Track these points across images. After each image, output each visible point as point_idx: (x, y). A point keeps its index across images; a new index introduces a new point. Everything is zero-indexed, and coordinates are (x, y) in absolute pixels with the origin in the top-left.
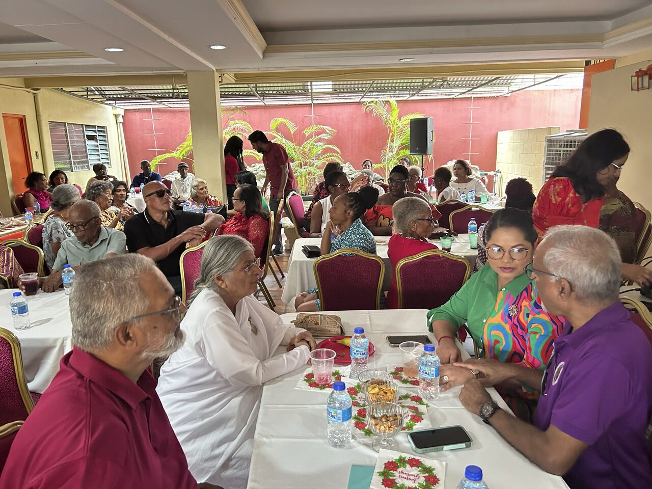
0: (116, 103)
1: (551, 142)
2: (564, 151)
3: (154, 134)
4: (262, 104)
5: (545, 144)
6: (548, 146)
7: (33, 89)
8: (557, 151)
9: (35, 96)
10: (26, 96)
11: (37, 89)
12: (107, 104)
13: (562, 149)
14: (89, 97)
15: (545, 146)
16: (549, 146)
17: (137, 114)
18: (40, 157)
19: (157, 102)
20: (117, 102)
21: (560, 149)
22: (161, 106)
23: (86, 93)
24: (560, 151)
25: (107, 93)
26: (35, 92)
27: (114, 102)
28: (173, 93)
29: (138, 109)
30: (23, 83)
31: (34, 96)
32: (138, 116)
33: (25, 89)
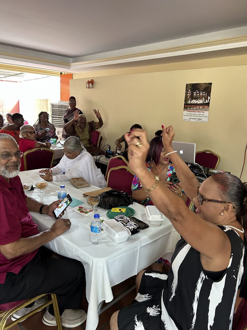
1: (53, 106)
2: (59, 110)
8: (56, 109)
15: (51, 107)
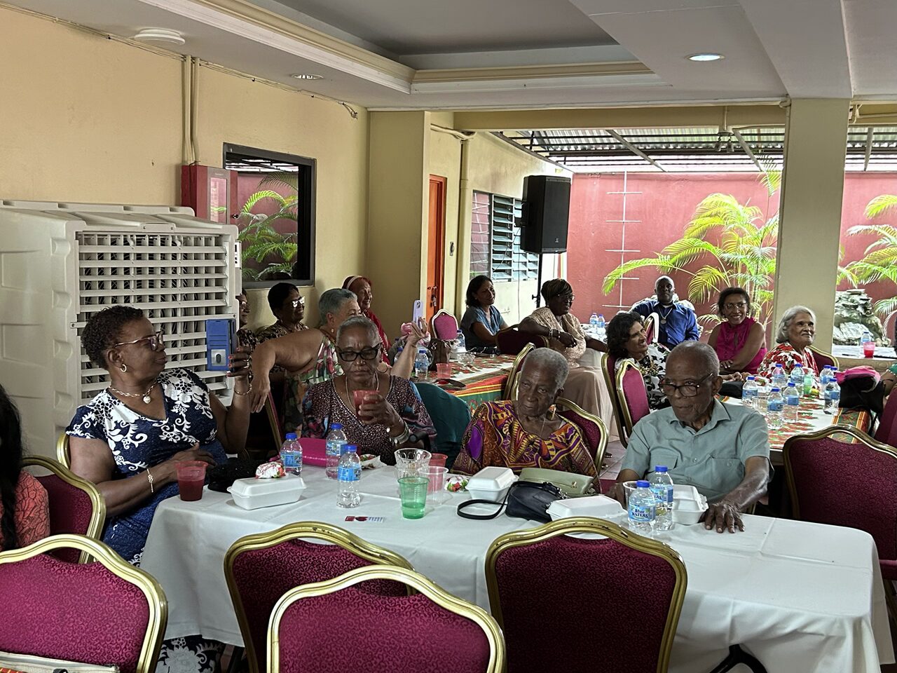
0: (565, 161)
3: (624, 221)
7: (464, 133)
9: (464, 144)
11: (469, 133)
14: (533, 149)
17: (596, 182)
18: (455, 253)
19: (649, 160)
20: (568, 159)
22: (650, 168)
23: (530, 142)
25: (553, 141)
26: (465, 137)
27: (563, 159)
28: (718, 143)
29: (600, 174)
30: (452, 122)
31: (462, 145)
32: (598, 186)
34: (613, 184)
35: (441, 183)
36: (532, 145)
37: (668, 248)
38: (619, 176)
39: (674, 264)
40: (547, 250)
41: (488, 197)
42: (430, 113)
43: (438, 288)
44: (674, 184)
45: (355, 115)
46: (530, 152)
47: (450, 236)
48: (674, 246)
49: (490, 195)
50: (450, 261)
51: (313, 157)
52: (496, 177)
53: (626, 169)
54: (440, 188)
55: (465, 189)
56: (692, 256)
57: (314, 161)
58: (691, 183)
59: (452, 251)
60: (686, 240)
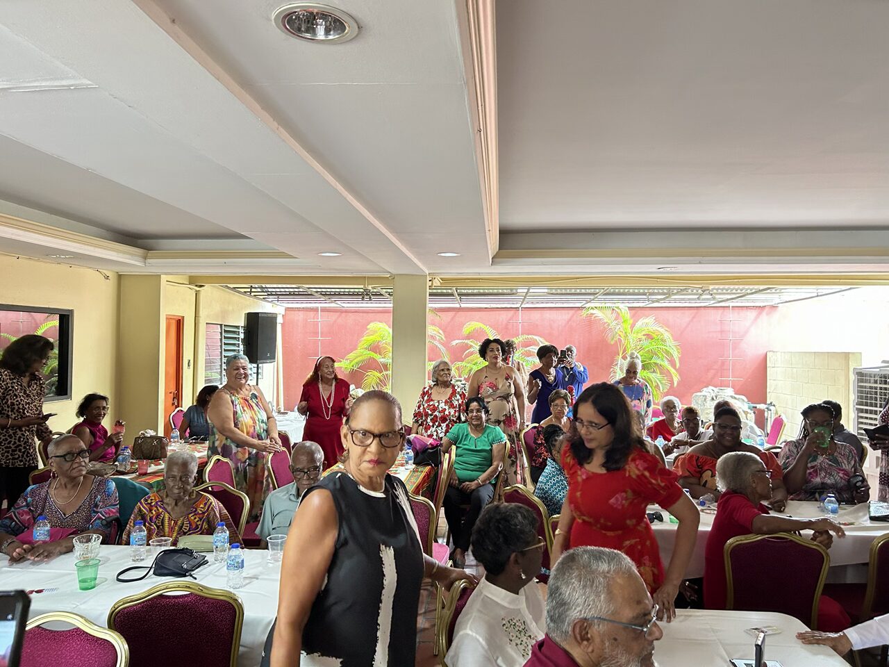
1: (861, 376)
2: (881, 388)
3: (320, 338)
4: (457, 306)
5: (852, 377)
6: (858, 380)
7: (196, 286)
8: (871, 388)
9: (197, 294)
10: (189, 293)
11: (201, 286)
12: (269, 302)
13: (879, 386)
14: (253, 294)
15: (854, 381)
16: (860, 381)
17: (301, 313)
18: (192, 367)
21: (876, 385)
22: (333, 305)
23: (249, 290)
24: (876, 388)
26: (198, 289)
32: (302, 316)
33: (189, 286)
34: (312, 314)
35: (180, 320)
36: (251, 292)
37: (347, 357)
38: (316, 310)
39: (353, 366)
40: (261, 361)
41: (219, 326)
42: (164, 276)
43: (178, 392)
44: (350, 314)
45: (107, 278)
46: (250, 295)
47: (188, 354)
48: (351, 355)
49: (221, 325)
50: (187, 374)
51: (70, 309)
52: (224, 313)
53: (319, 305)
54: (179, 323)
55: (198, 323)
56: (363, 361)
57: (72, 311)
58: (361, 314)
59: (189, 365)
60: (359, 350)
